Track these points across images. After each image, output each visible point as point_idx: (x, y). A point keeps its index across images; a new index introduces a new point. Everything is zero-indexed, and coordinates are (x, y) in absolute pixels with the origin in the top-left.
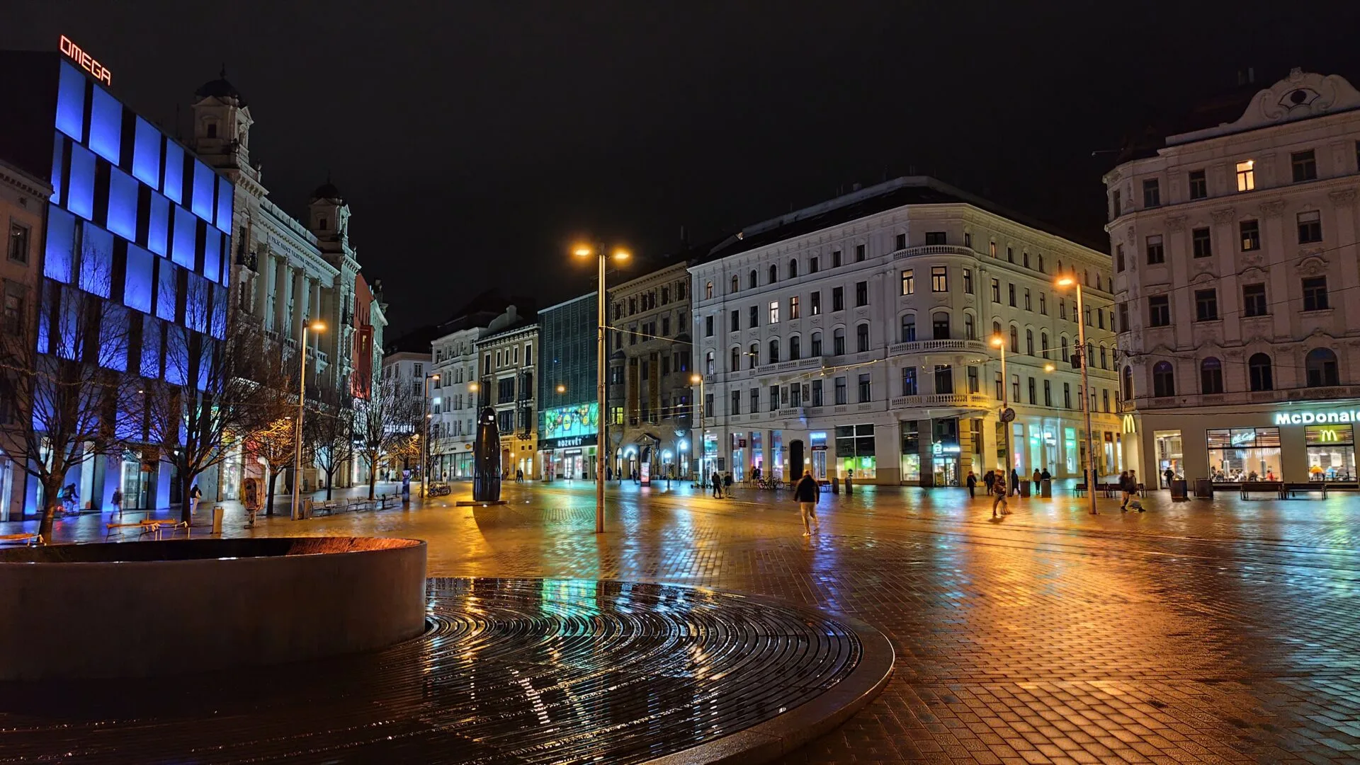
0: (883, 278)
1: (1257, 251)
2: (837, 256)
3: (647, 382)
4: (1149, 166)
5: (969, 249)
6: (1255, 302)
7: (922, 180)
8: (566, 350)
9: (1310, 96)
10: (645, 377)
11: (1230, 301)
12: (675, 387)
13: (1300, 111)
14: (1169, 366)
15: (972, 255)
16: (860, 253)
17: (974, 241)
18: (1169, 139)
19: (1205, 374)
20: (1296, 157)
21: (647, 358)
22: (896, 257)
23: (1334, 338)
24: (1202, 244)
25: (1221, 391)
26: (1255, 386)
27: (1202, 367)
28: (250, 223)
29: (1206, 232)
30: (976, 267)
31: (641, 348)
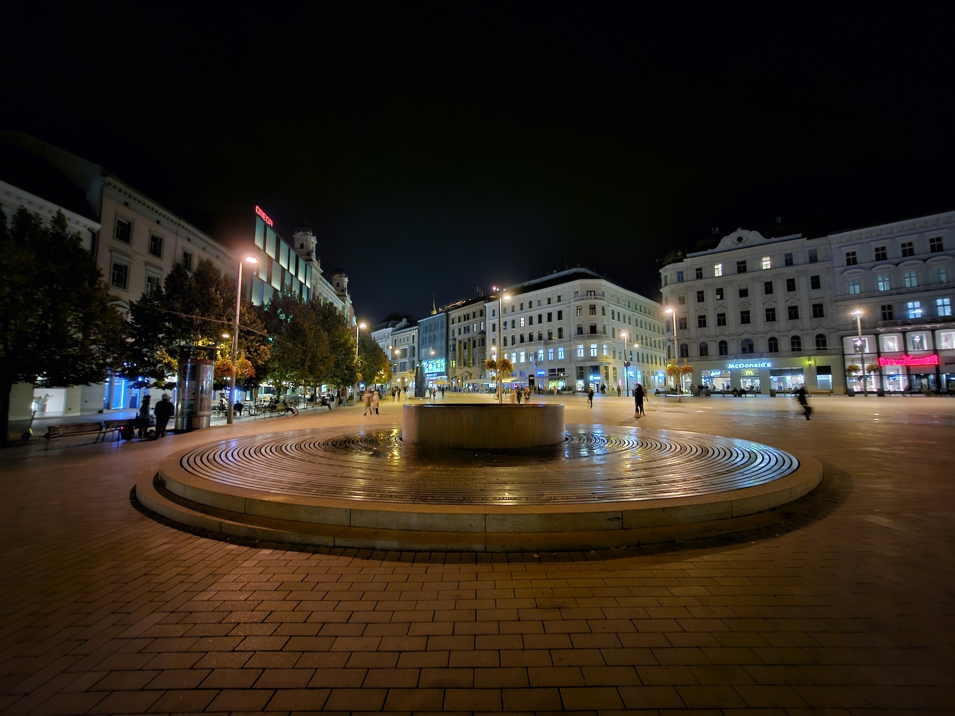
0: (569, 309)
1: (722, 301)
2: (549, 299)
3: (467, 350)
4: (679, 266)
5: (603, 297)
6: (722, 320)
7: (582, 270)
8: (430, 337)
9: (744, 239)
10: (465, 348)
11: (712, 320)
12: (479, 353)
13: (741, 245)
14: (687, 345)
15: (605, 300)
16: (559, 299)
17: (605, 294)
18: (688, 255)
19: (701, 349)
20: (738, 263)
21: (467, 341)
22: (575, 301)
23: (753, 334)
24: (701, 297)
25: (707, 355)
26: (721, 353)
27: (700, 346)
28: (317, 284)
29: (702, 292)
30: (606, 305)
31: (464, 337)
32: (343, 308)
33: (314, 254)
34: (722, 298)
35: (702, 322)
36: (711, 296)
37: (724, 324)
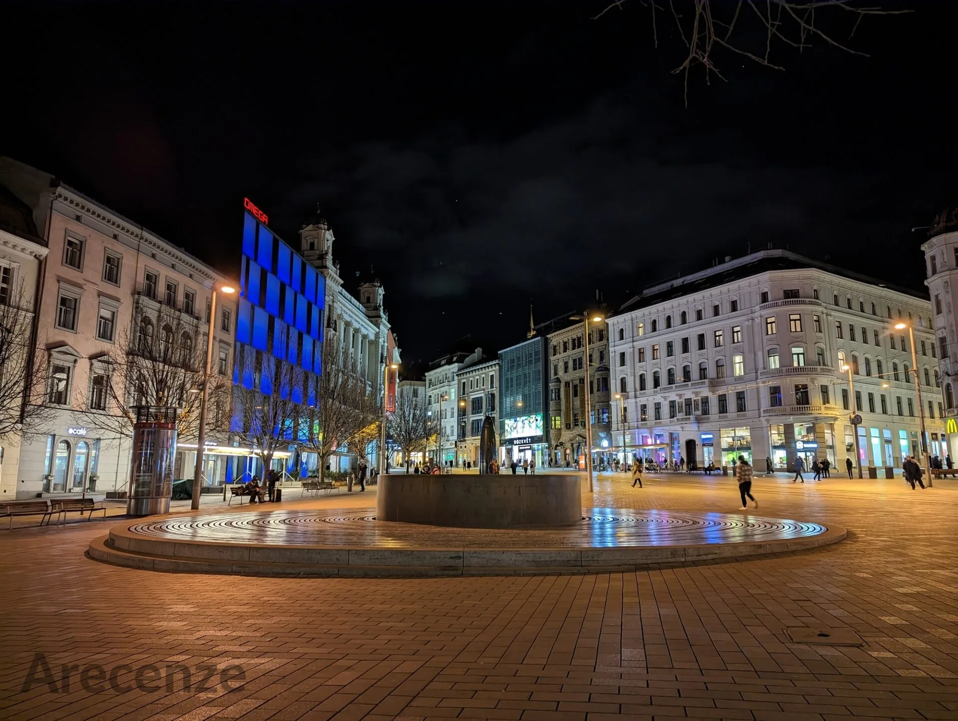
0: (752, 323)
3: (578, 398)
4: (955, 238)
7: (777, 253)
8: (518, 377)
10: (576, 395)
15: (819, 305)
16: (734, 306)
17: (821, 295)
31: (572, 375)
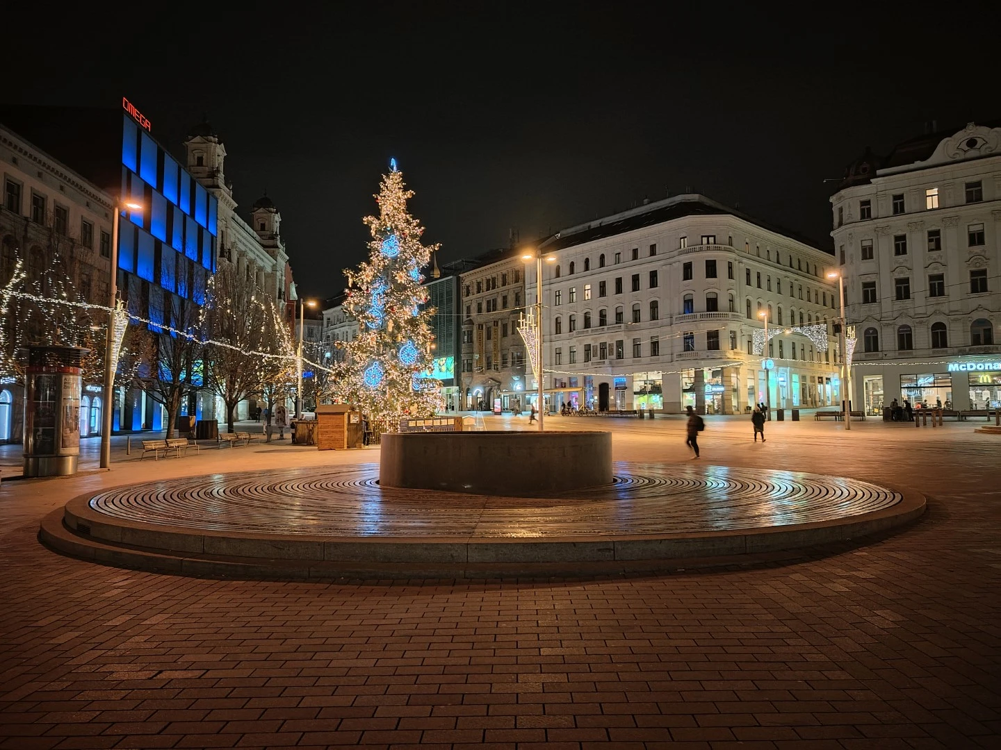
0: (670, 269)
1: (937, 252)
2: (635, 252)
3: (491, 341)
4: (863, 191)
5: (730, 247)
6: (937, 287)
7: (695, 197)
9: (980, 142)
10: (489, 338)
11: (920, 286)
12: (512, 345)
13: (972, 153)
14: (875, 331)
15: (733, 251)
16: (653, 250)
17: (735, 242)
18: (879, 172)
19: (901, 337)
20: (968, 186)
21: (491, 324)
22: (680, 254)
23: (991, 312)
24: (901, 246)
25: (911, 348)
26: (935, 345)
27: (899, 331)
28: (227, 227)
29: (903, 237)
30: (735, 260)
32: (274, 267)
33: (221, 175)
34: (938, 247)
35: (903, 290)
36: (917, 244)
37: (942, 293)
